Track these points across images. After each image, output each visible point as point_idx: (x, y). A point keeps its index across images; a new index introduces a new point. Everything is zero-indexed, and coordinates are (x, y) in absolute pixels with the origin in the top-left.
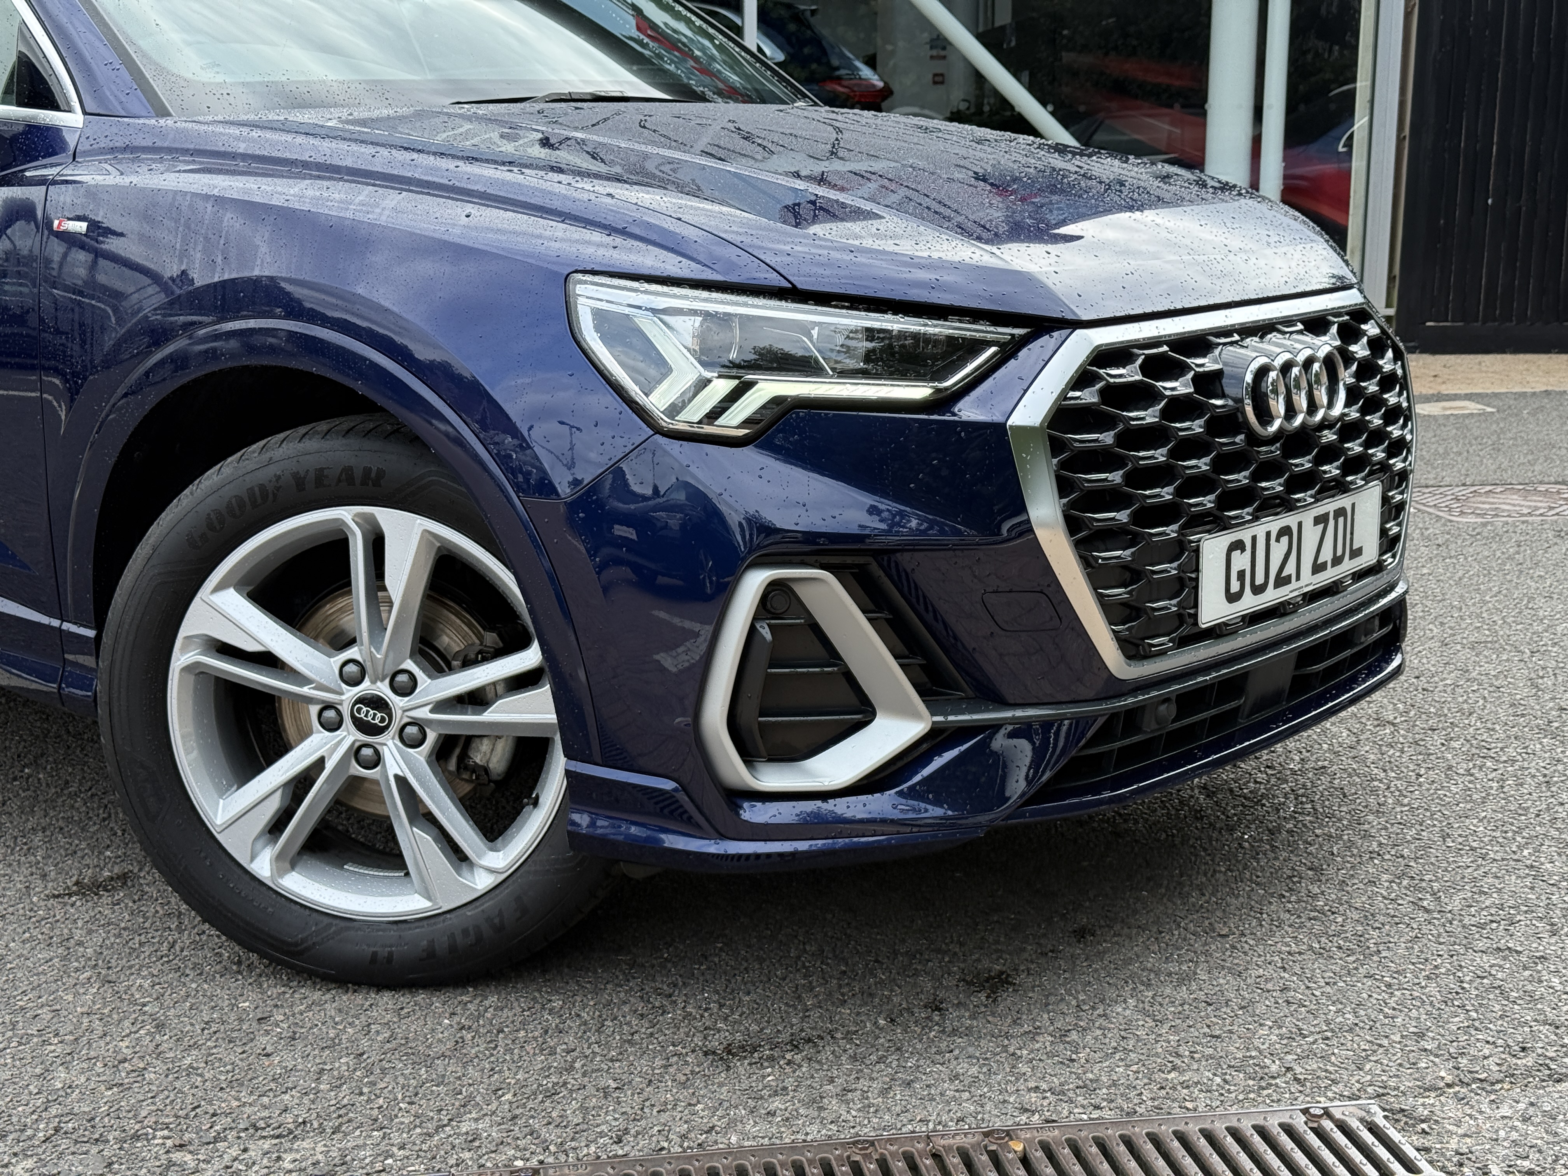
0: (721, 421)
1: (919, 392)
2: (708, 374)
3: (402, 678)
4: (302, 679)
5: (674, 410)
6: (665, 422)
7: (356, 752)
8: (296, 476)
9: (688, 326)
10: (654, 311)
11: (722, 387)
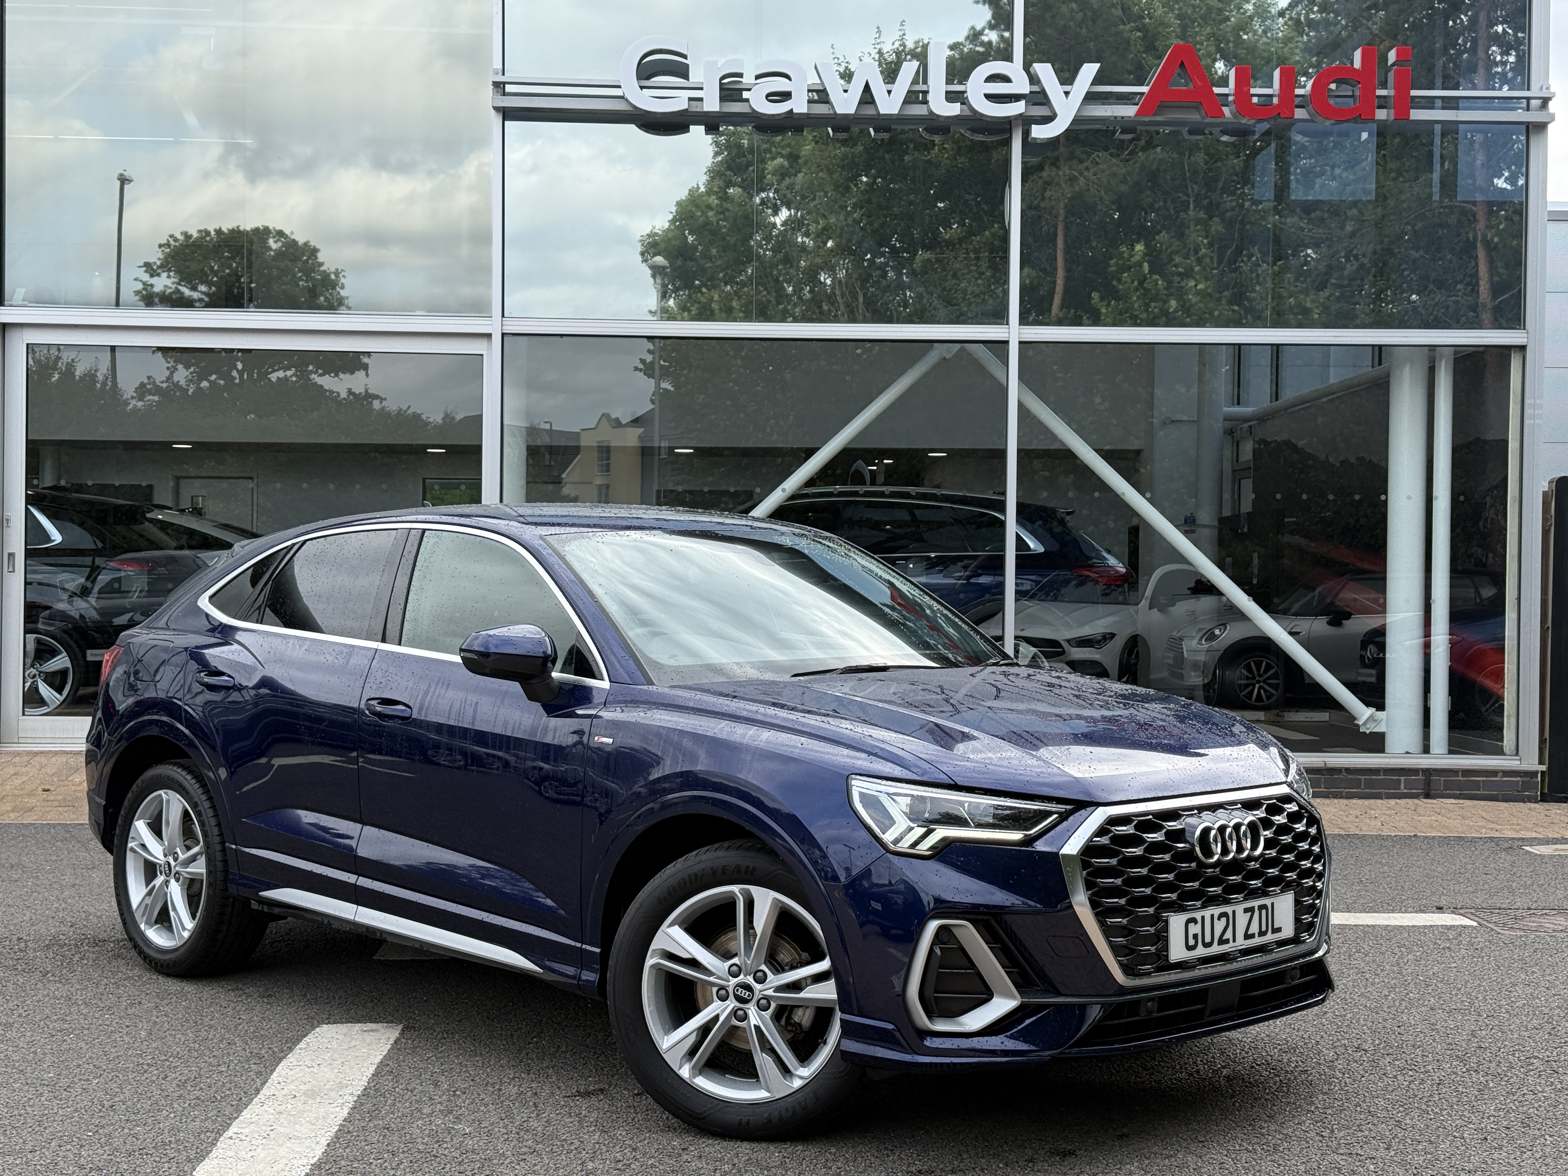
0: (918, 847)
1: (1016, 836)
2: (912, 825)
3: (759, 974)
4: (709, 973)
5: (896, 841)
6: (892, 847)
7: (734, 1012)
8: (712, 868)
9: (904, 802)
10: (888, 794)
11: (920, 831)
